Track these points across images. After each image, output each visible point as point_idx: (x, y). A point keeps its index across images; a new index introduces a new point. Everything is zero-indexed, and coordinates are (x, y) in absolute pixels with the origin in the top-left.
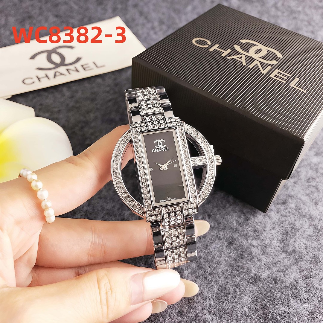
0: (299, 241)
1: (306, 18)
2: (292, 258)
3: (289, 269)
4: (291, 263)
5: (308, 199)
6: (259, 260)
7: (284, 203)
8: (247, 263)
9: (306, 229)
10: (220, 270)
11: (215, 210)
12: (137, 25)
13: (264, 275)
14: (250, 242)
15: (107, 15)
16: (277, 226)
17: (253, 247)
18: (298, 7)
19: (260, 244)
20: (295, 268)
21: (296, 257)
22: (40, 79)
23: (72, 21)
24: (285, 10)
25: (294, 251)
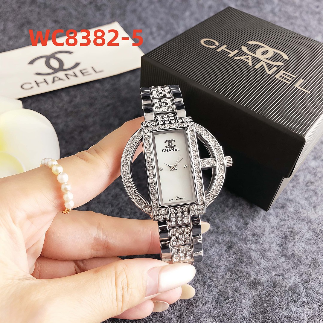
0: (298, 244)
1: (303, 23)
2: (291, 262)
3: (289, 273)
4: (290, 266)
5: (306, 204)
6: (259, 265)
7: (283, 207)
8: (247, 267)
9: (305, 233)
11: (214, 214)
13: (264, 279)
14: (249, 246)
16: (276, 230)
17: (252, 251)
18: (295, 13)
19: (259, 248)
20: (294, 271)
21: (296, 261)
22: (38, 84)
23: (70, 26)
25: (293, 255)
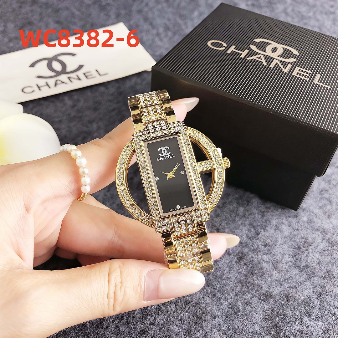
0: (311, 255)
2: (305, 274)
3: (302, 285)
4: (303, 278)
5: (320, 213)
6: (271, 276)
8: (258, 279)
9: (319, 243)
10: (230, 287)
11: (224, 224)
12: (141, 32)
13: (276, 291)
14: (260, 257)
15: (110, 22)
16: (289, 241)
17: (264, 263)
18: (309, 12)
19: (271, 259)
20: (308, 284)
21: (309, 273)
22: (40, 87)
24: (294, 16)
25: (307, 267)
